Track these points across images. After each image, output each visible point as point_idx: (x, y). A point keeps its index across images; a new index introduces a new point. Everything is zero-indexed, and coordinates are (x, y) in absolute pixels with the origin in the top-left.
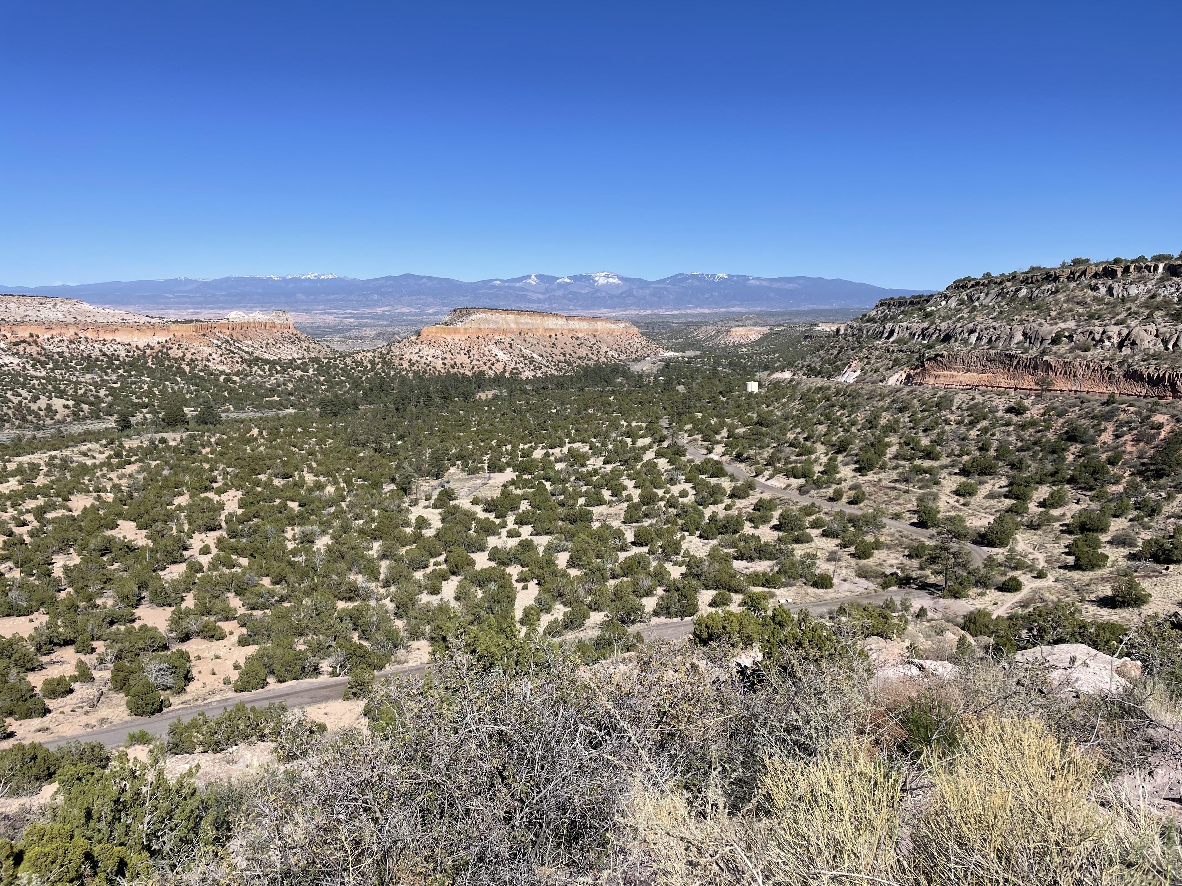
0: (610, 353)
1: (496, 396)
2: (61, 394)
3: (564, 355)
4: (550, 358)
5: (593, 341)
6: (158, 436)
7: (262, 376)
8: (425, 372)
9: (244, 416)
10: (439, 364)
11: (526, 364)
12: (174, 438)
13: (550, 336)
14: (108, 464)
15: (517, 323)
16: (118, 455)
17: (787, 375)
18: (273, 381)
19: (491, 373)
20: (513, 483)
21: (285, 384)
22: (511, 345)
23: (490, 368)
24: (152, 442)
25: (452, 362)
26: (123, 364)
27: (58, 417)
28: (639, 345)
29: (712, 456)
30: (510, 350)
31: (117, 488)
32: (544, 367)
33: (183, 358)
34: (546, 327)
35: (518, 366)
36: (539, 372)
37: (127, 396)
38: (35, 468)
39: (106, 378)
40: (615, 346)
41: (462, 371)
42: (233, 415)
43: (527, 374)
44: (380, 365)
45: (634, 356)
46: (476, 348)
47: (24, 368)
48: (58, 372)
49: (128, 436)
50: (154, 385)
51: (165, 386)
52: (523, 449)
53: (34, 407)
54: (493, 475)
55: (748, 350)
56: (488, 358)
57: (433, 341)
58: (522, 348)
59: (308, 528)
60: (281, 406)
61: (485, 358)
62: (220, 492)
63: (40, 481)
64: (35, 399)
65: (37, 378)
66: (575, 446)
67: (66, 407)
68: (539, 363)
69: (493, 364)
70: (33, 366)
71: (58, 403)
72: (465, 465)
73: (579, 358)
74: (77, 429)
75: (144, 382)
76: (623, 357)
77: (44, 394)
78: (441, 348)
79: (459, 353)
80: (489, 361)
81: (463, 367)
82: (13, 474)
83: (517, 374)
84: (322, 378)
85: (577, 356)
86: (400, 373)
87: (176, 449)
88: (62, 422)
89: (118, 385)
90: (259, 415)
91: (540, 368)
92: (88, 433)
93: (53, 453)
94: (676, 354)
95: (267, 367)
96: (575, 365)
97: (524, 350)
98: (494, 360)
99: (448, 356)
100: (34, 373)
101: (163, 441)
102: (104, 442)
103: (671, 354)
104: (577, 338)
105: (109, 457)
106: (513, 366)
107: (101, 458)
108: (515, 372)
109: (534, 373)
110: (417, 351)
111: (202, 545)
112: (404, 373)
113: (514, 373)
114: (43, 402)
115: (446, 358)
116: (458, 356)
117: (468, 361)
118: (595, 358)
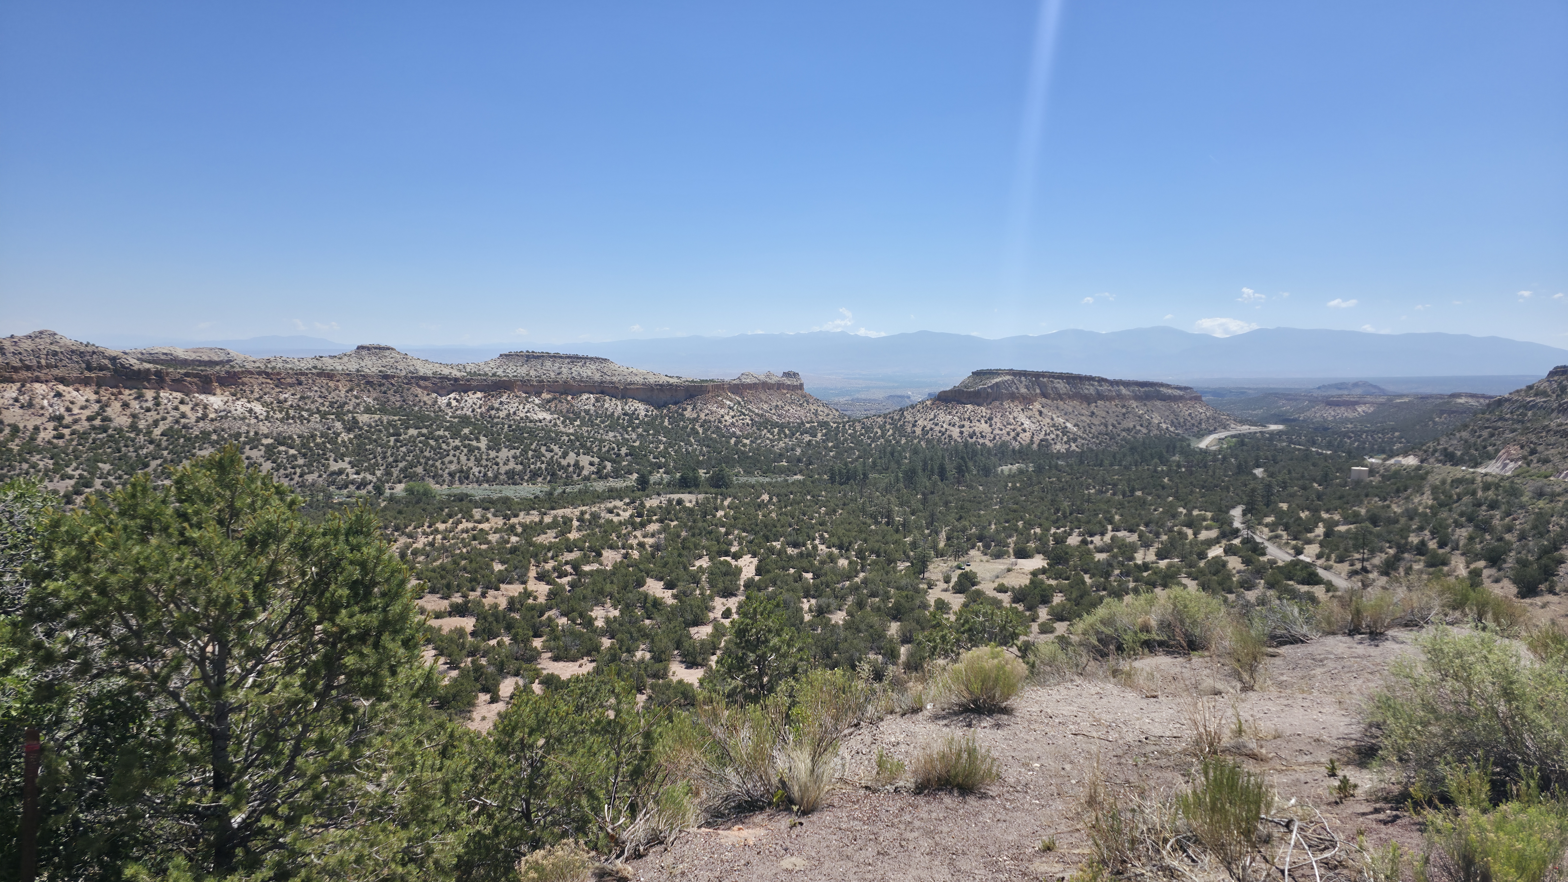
0: (1164, 425)
1: (1021, 471)
2: (588, 451)
3: (1106, 426)
4: (1088, 429)
5: (1143, 410)
6: (676, 497)
7: (771, 440)
8: (939, 441)
9: (753, 480)
10: (955, 432)
11: (1057, 435)
12: (689, 499)
14: (630, 522)
16: (640, 515)
17: (1411, 461)
18: (781, 444)
19: (1016, 445)
20: (1043, 571)
21: (793, 450)
22: (1041, 412)
23: (1015, 439)
24: (670, 501)
25: (971, 430)
26: (642, 423)
27: (585, 472)
28: (1204, 416)
29: (1302, 557)
30: (1040, 418)
31: (641, 545)
32: (1080, 440)
33: (696, 420)
35: (1048, 437)
36: (1073, 445)
37: (645, 456)
38: (567, 521)
39: (626, 436)
41: (981, 441)
42: (743, 479)
43: (1060, 447)
44: (891, 431)
45: (1197, 429)
46: (999, 415)
47: (555, 425)
48: (585, 429)
49: (647, 496)
50: (670, 445)
51: (680, 446)
52: (1055, 533)
53: (564, 462)
54: (1020, 561)
55: (1355, 426)
58: (1054, 416)
59: (823, 601)
60: (789, 471)
61: (1010, 427)
62: (736, 556)
63: (573, 535)
64: (565, 455)
65: (568, 435)
66: (1120, 534)
67: (591, 464)
68: (1074, 434)
69: (1018, 435)
70: (563, 422)
71: (585, 460)
72: (987, 546)
73: (1124, 430)
74: (600, 486)
75: (660, 442)
76: (1181, 430)
77: (573, 450)
78: (959, 415)
79: (979, 421)
80: (1014, 430)
81: (982, 436)
82: (550, 526)
83: (1047, 446)
84: (830, 444)
85: (1121, 427)
86: (912, 440)
87: (691, 511)
88: (587, 479)
89: (637, 444)
90: (768, 479)
91: (1075, 440)
92: (611, 490)
93: (584, 508)
94: (1253, 428)
95: (776, 430)
96: (1118, 437)
97: (1056, 419)
98: (1019, 429)
99: (967, 423)
100: (563, 430)
101: (680, 502)
102: (627, 500)
103: (1246, 428)
104: (1123, 407)
105: (631, 516)
106: (1042, 436)
107: (626, 515)
108: (1044, 444)
109: (1067, 446)
110: (932, 416)
111: (724, 609)
112: (916, 441)
113: (1042, 446)
114: (571, 458)
115: (963, 426)
116: (978, 424)
117: (990, 430)
118: (1144, 431)
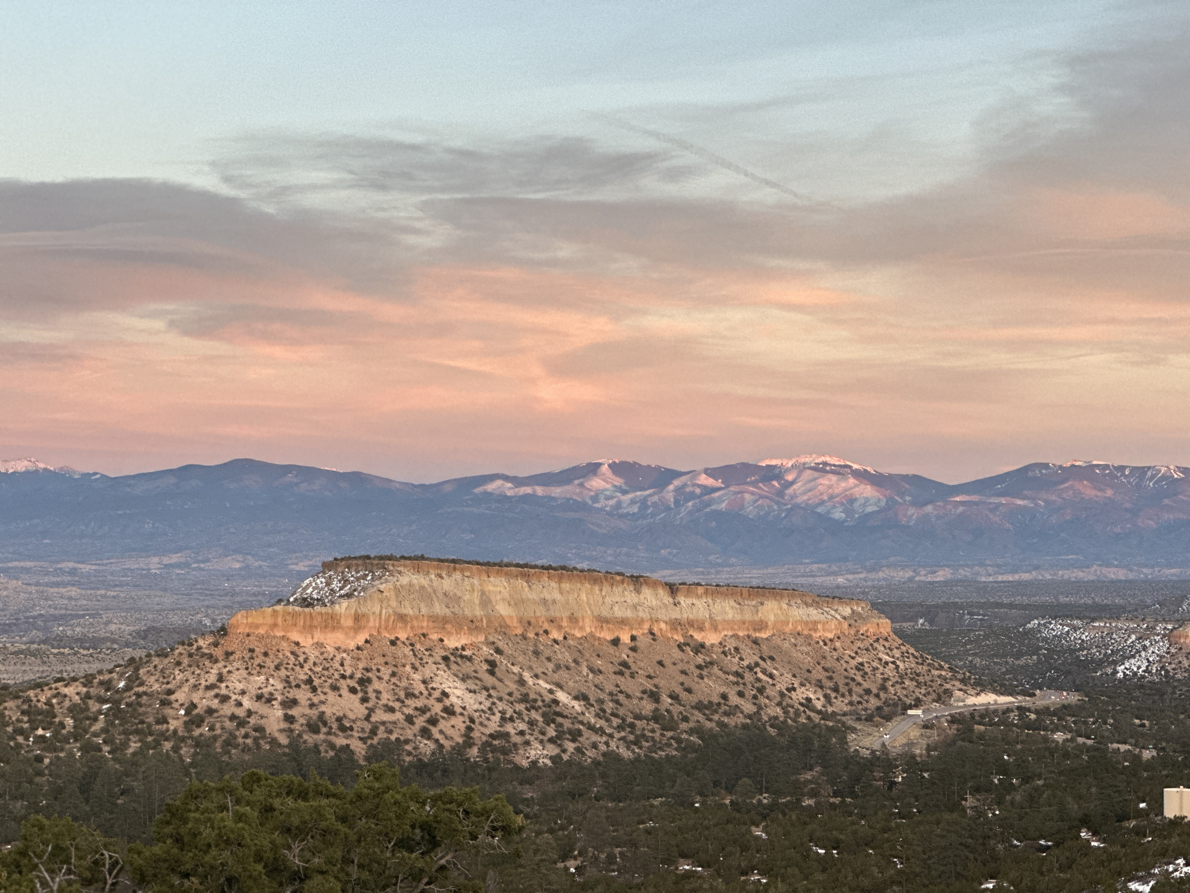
0: (800, 694)
3: (654, 696)
4: (609, 706)
5: (750, 657)
8: (230, 742)
10: (273, 718)
11: (532, 723)
13: (616, 642)
15: (517, 602)
19: (426, 747)
22: (492, 664)
23: (425, 733)
25: (314, 713)
28: (890, 671)
30: (489, 680)
32: (587, 735)
34: (605, 613)
35: (509, 728)
36: (570, 746)
40: (818, 674)
41: (340, 741)
43: (535, 752)
44: (101, 723)
45: (873, 703)
46: (386, 672)
56: (419, 704)
57: (259, 651)
58: (527, 676)
61: (412, 703)
68: (575, 719)
69: (433, 721)
73: (700, 707)
76: (840, 705)
78: (283, 673)
79: (335, 688)
80: (423, 710)
81: (343, 729)
83: (505, 752)
85: (693, 699)
86: (157, 744)
91: (575, 736)
94: (1005, 700)
96: (684, 726)
97: (530, 681)
98: (437, 708)
99: (303, 695)
103: (988, 699)
104: (700, 648)
106: (493, 725)
108: (498, 746)
109: (552, 750)
110: (212, 678)
112: (167, 746)
113: (494, 750)
115: (294, 702)
116: (332, 696)
117: (361, 710)
118: (749, 708)
